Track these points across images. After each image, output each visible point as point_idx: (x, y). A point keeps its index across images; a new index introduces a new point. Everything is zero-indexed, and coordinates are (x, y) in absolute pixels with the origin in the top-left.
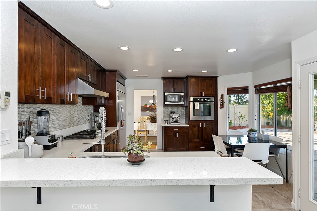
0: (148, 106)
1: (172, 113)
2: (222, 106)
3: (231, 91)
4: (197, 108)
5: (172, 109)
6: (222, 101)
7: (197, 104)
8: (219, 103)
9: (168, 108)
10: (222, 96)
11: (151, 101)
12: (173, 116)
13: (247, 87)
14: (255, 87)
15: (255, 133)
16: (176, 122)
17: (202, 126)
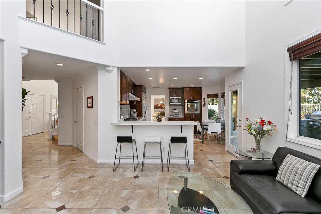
0: (159, 106)
1: (174, 109)
2: (204, 105)
3: (209, 96)
4: (189, 106)
5: (174, 107)
6: (204, 102)
7: (189, 104)
8: (203, 103)
9: (172, 106)
10: (204, 99)
11: (161, 102)
12: (175, 111)
13: (218, 94)
14: (221, 94)
15: (219, 120)
16: (177, 115)
17: (192, 117)
